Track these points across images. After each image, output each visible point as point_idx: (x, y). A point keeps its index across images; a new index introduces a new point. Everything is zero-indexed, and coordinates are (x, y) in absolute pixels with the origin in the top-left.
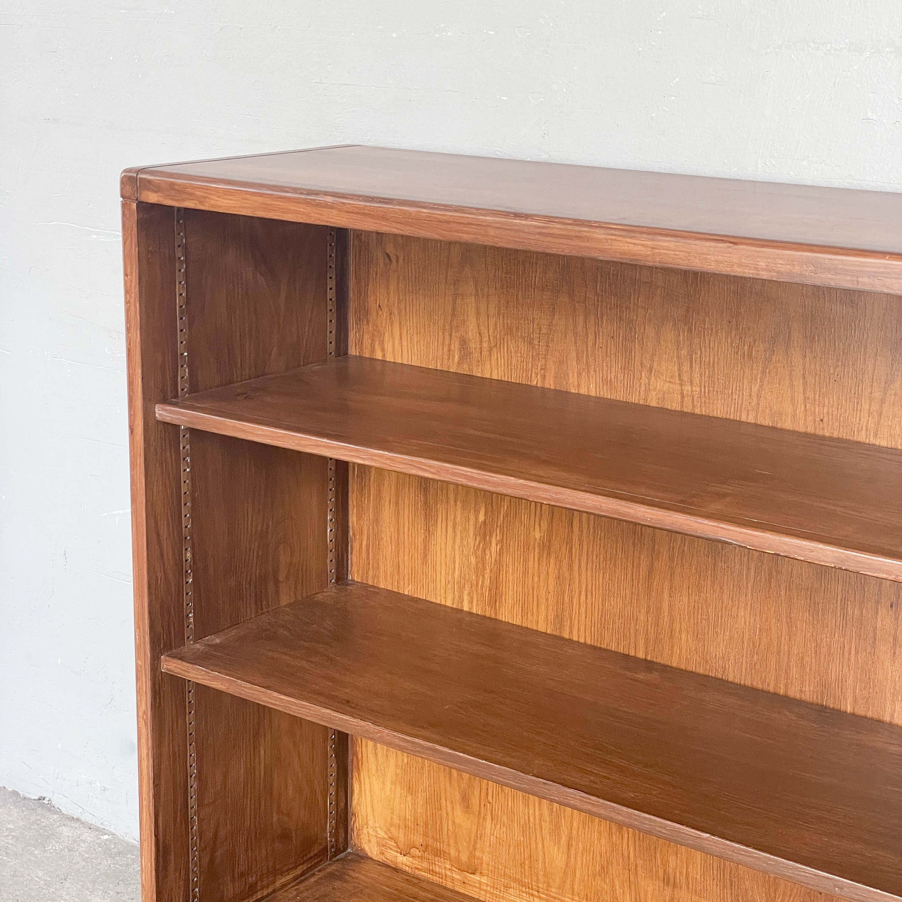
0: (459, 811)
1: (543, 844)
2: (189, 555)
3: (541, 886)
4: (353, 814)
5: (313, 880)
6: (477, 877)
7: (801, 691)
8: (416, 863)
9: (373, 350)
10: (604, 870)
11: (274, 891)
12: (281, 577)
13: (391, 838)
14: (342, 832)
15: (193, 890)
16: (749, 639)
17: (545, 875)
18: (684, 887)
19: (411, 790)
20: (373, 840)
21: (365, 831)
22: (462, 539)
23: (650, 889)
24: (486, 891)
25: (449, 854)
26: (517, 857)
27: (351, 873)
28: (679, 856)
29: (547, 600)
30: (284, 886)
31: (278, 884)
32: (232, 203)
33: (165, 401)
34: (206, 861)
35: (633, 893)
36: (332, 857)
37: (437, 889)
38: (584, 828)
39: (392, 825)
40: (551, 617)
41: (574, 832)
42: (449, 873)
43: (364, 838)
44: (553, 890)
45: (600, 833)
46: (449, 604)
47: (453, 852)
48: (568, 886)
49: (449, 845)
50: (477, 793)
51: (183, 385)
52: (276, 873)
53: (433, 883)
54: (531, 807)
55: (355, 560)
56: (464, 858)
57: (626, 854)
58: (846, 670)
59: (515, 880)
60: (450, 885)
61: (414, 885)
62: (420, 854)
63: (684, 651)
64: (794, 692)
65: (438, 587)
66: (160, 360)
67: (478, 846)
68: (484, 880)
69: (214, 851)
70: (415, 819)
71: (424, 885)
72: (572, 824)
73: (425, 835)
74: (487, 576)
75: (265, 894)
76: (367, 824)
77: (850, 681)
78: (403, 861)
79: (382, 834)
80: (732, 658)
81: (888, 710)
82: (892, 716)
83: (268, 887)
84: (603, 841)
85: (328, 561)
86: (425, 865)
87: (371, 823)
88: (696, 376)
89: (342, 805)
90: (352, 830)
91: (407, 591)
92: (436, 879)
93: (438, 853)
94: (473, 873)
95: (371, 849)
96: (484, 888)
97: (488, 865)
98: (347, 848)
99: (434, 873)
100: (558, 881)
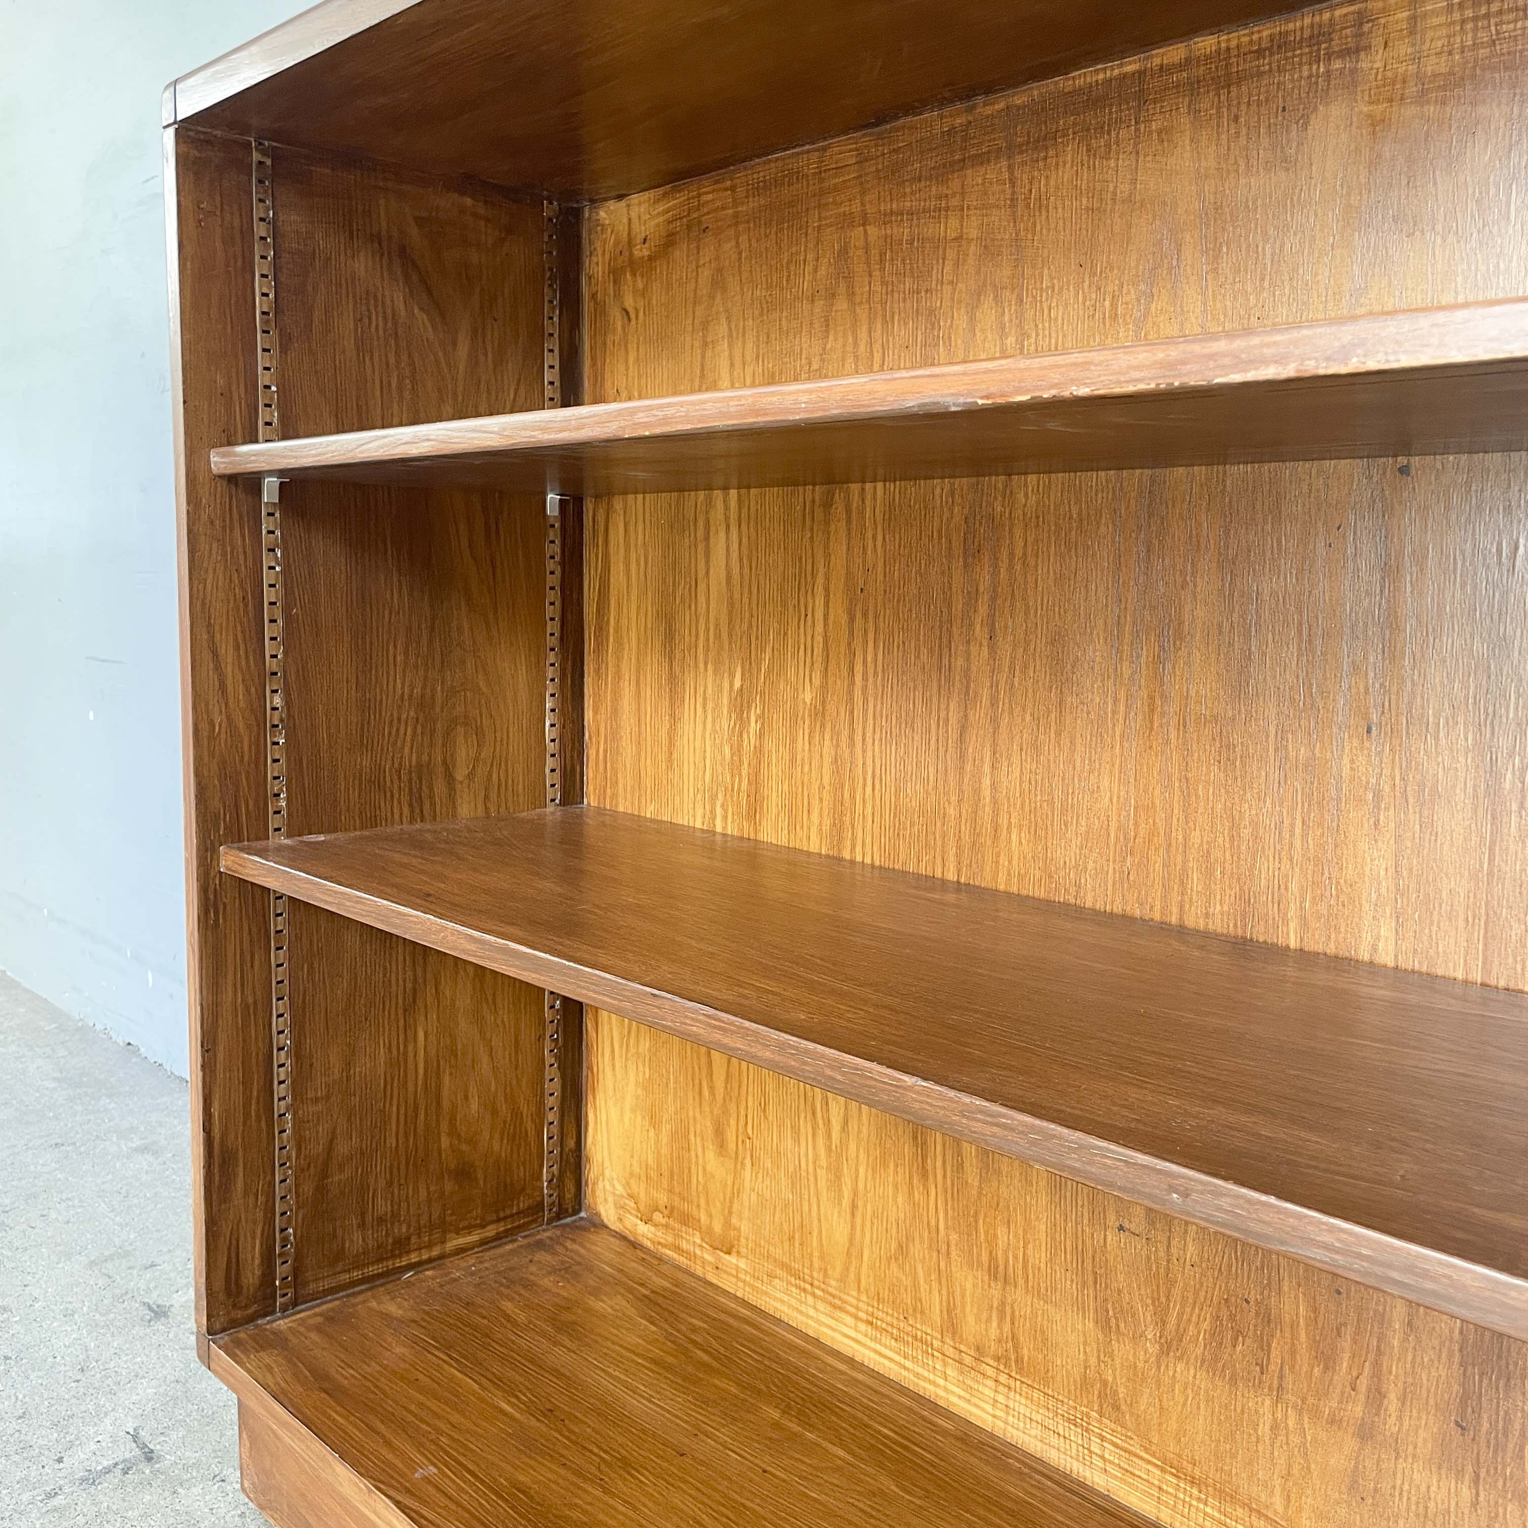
0: (711, 1154)
1: (819, 1206)
2: (278, 701)
3: (815, 1274)
4: (588, 1160)
5: (509, 1247)
6: (732, 1259)
7: (1207, 915)
8: (660, 1235)
10: (902, 1250)
11: (441, 1257)
12: (460, 774)
13: (631, 1196)
14: (570, 1186)
15: (283, 1230)
16: (1119, 829)
17: (822, 1258)
18: (1021, 1282)
19: (654, 1120)
20: (610, 1199)
21: (601, 1186)
22: (714, 722)
23: (969, 1285)
24: (744, 1281)
25: (699, 1221)
26: (785, 1226)
28: (1012, 1226)
29: (821, 800)
30: (460, 1251)
31: (451, 1245)
34: (308, 1188)
35: (944, 1292)
36: (550, 1221)
37: (680, 1276)
38: (874, 1178)
39: (631, 1174)
40: (826, 828)
41: (861, 1185)
42: (698, 1252)
43: (600, 1196)
44: (833, 1283)
45: (896, 1187)
46: (698, 825)
47: (703, 1218)
48: (852, 1276)
49: (698, 1206)
50: (733, 1122)
52: (444, 1228)
53: (678, 1268)
54: (803, 1143)
55: (591, 775)
56: (717, 1227)
57: (933, 1223)
58: (1286, 865)
59: (784, 1266)
60: (699, 1271)
61: (651, 1266)
62: (664, 1221)
63: (1015, 862)
64: (1194, 920)
65: (686, 800)
67: (735, 1207)
68: (742, 1264)
69: (324, 1174)
70: (659, 1166)
71: (664, 1268)
72: (857, 1170)
73: (671, 1191)
74: (744, 773)
75: (425, 1257)
76: (603, 1174)
77: (1294, 887)
78: (644, 1232)
79: (620, 1189)
80: (1091, 865)
81: (1367, 939)
82: (1375, 948)
83: (430, 1246)
84: (900, 1200)
85: (547, 771)
86: (670, 1239)
87: (607, 1173)
89: (571, 1143)
90: (587, 1181)
91: (649, 812)
92: (682, 1261)
93: (686, 1220)
94: (729, 1253)
95: (608, 1213)
96: (742, 1276)
97: (747, 1239)
98: (580, 1210)
99: (678, 1249)
100: (839, 1268)
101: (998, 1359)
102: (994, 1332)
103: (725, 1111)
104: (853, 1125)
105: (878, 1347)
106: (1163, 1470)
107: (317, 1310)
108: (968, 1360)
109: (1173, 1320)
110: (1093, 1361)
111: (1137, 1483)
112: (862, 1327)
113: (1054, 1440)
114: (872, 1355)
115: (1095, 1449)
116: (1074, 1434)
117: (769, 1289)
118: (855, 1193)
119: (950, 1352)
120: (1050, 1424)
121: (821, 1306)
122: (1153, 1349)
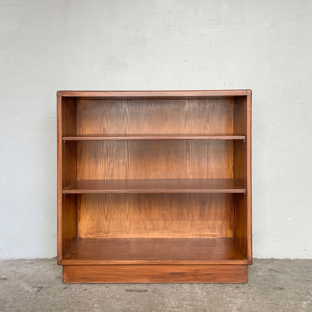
0: (105, 221)
1: (124, 222)
3: (124, 230)
6: (109, 234)
8: (95, 236)
9: (83, 132)
10: (138, 223)
13: (88, 233)
17: (125, 228)
18: (155, 220)
19: (93, 220)
20: (84, 234)
21: (81, 233)
22: (104, 166)
23: (148, 223)
24: (112, 236)
25: (103, 231)
26: (119, 226)
28: (153, 215)
29: (124, 173)
35: (144, 225)
38: (133, 216)
39: (88, 229)
40: (125, 176)
41: (131, 217)
42: (103, 235)
43: (81, 235)
44: (127, 230)
45: (137, 216)
46: (101, 179)
47: (103, 230)
48: (130, 228)
49: (102, 229)
50: (109, 216)
54: (122, 215)
55: (78, 175)
56: (106, 231)
57: (142, 218)
59: (119, 231)
60: (103, 238)
62: (95, 234)
63: (152, 176)
65: (99, 176)
67: (110, 227)
70: (94, 226)
71: (96, 241)
73: (97, 229)
74: (110, 172)
78: (91, 236)
79: (85, 232)
86: (97, 235)
87: (82, 231)
90: (78, 234)
91: (91, 179)
92: (100, 238)
93: (100, 232)
94: (109, 233)
95: (83, 237)
97: (112, 230)
98: (77, 238)
99: (99, 236)
100: (128, 228)
101: (152, 230)
102: (151, 227)
103: (107, 215)
104: (130, 211)
105: (135, 235)
108: (148, 231)
109: (173, 218)
110: (164, 225)
112: (132, 234)
115: (165, 234)
116: (162, 234)
117: (116, 235)
118: (131, 218)
119: (145, 232)
121: (125, 234)
122: (171, 221)
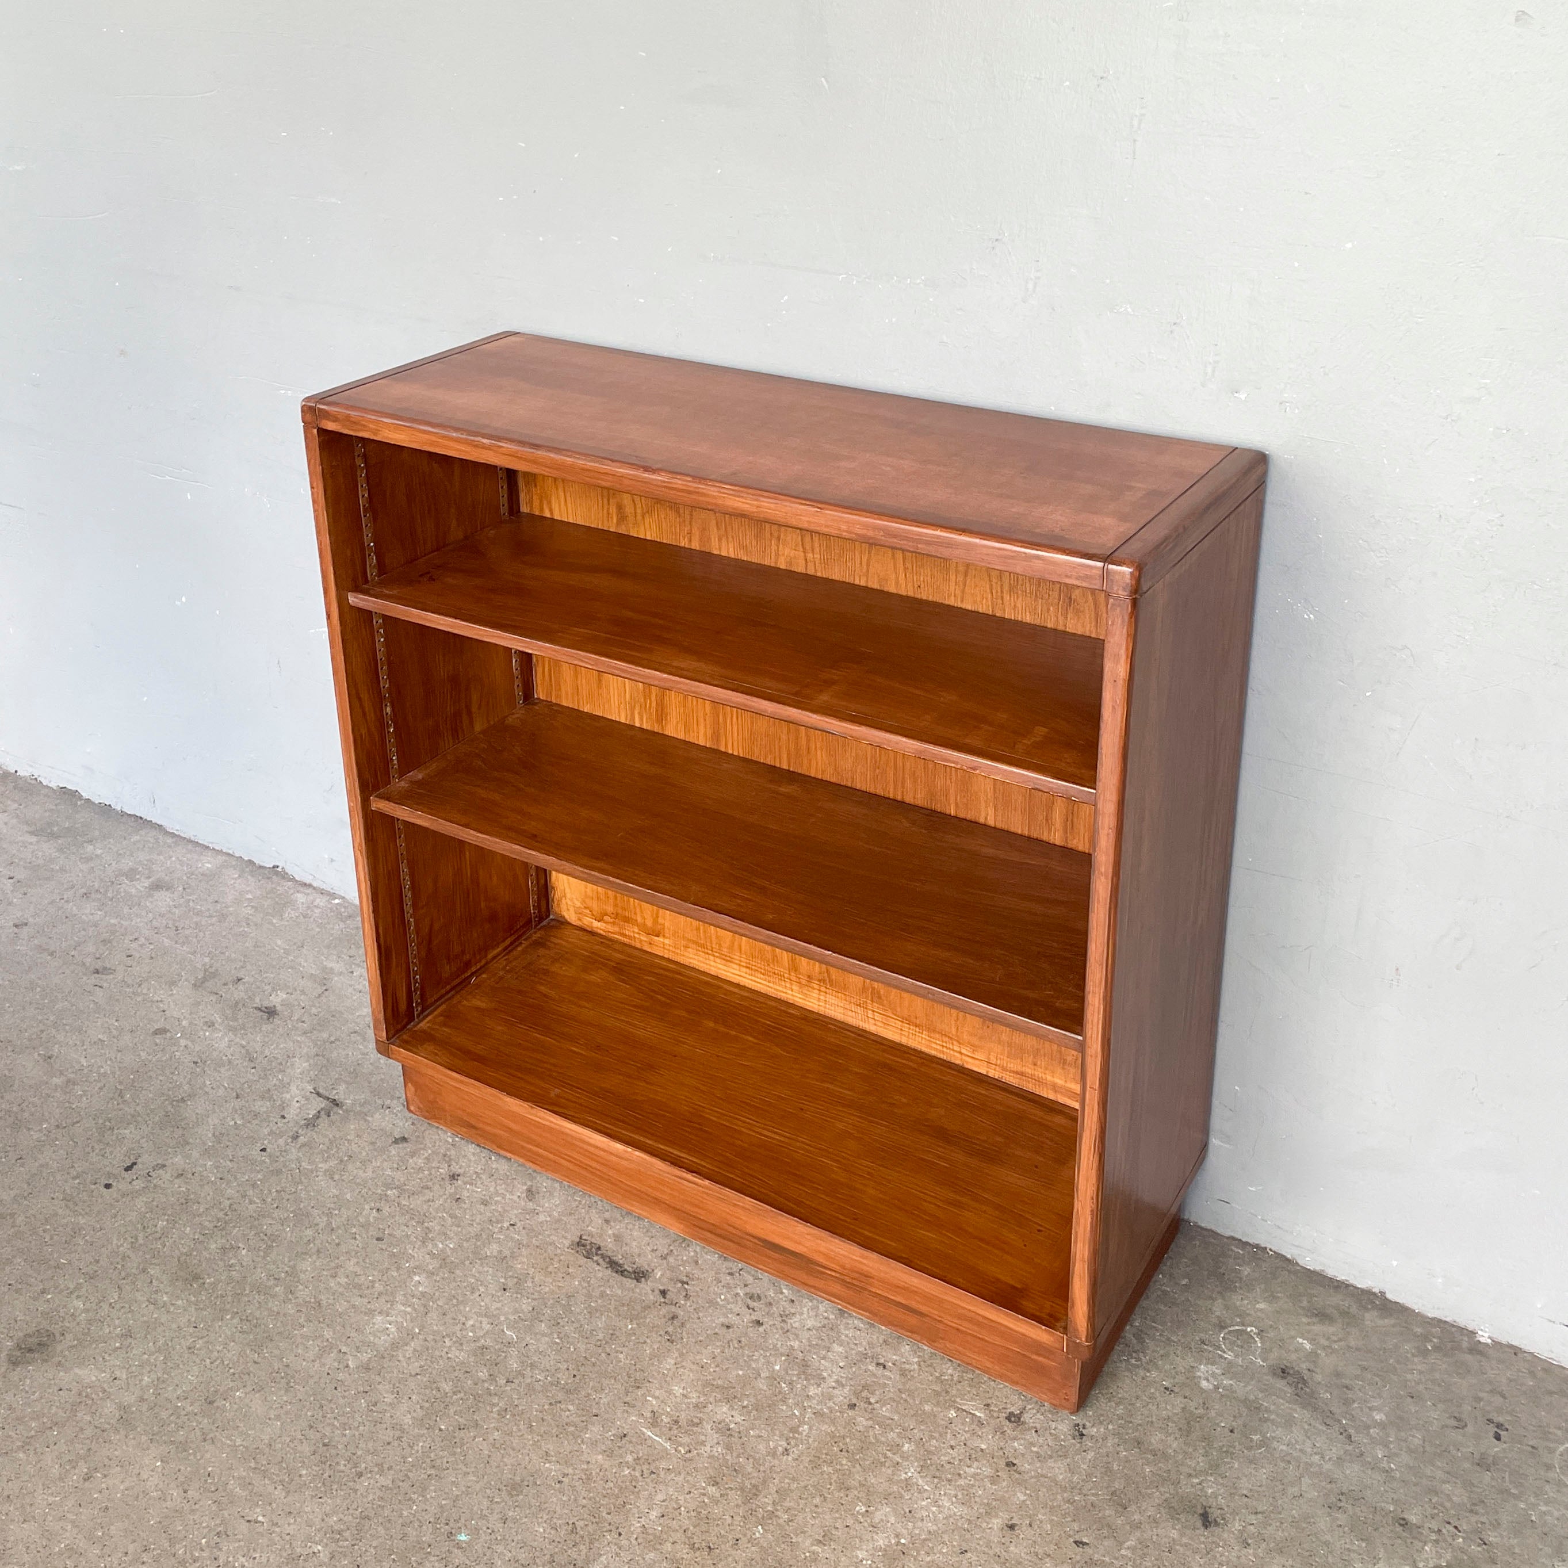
2: (389, 710)
3: (714, 946)
4: (553, 888)
5: (520, 949)
6: (661, 939)
7: (914, 798)
8: (610, 928)
9: (542, 511)
11: (487, 963)
12: (474, 709)
13: (587, 907)
14: (543, 903)
15: (414, 978)
16: (872, 757)
20: (572, 909)
21: (564, 901)
24: (669, 950)
25: (636, 920)
27: (553, 940)
29: (705, 720)
30: (494, 958)
31: (490, 956)
32: (403, 437)
33: (357, 589)
34: (424, 952)
36: (536, 926)
37: (630, 951)
39: (587, 898)
40: (709, 732)
42: (636, 935)
43: (563, 907)
44: (725, 950)
46: (623, 720)
47: (639, 919)
49: (635, 913)
51: (372, 572)
52: (485, 949)
53: (624, 944)
55: (539, 682)
56: (649, 923)
58: (948, 781)
59: (694, 942)
60: (638, 945)
61: (608, 946)
62: (612, 920)
63: (820, 764)
64: (909, 799)
65: (613, 706)
66: (349, 553)
68: (667, 941)
69: (430, 942)
71: (616, 946)
73: (616, 905)
74: (653, 698)
75: (478, 967)
76: (565, 896)
77: (952, 791)
78: (597, 926)
79: (578, 904)
80: (858, 771)
81: (983, 815)
82: (986, 818)
83: (480, 961)
85: (516, 686)
86: (617, 929)
87: (568, 895)
88: (816, 545)
89: (542, 882)
90: (553, 900)
91: (586, 709)
92: (626, 940)
93: (627, 920)
94: (657, 936)
95: (571, 916)
96: (667, 947)
97: (669, 929)
98: (549, 916)
99: (624, 935)
101: (820, 981)
105: (753, 978)
106: (902, 1022)
107: (436, 1013)
108: (804, 982)
111: (890, 1028)
112: (744, 970)
113: (850, 1013)
114: (750, 982)
115: (871, 1016)
116: (860, 1010)
117: (686, 954)
119: (794, 978)
120: (848, 1007)
121: (718, 960)
